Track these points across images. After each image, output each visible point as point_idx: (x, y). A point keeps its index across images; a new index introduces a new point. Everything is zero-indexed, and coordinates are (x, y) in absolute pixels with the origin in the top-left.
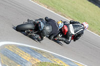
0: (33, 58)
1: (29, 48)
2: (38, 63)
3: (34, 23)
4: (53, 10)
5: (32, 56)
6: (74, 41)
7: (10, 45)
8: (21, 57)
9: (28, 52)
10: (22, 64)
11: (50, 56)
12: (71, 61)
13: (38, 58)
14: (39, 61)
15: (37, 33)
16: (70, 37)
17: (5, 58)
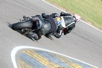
0: (52, 63)
1: (47, 52)
3: (31, 20)
5: (50, 61)
6: (65, 34)
7: (28, 49)
8: (38, 62)
9: (46, 57)
11: (69, 61)
13: (56, 63)
14: (57, 66)
15: (34, 32)
16: (61, 31)
17: (23, 63)
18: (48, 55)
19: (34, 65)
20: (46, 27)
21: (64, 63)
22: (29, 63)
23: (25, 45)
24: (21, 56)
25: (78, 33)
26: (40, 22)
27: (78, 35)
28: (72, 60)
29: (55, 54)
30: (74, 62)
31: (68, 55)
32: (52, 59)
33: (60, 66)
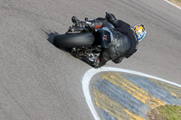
0: (154, 99)
2: (161, 107)
5: (151, 94)
7: (112, 72)
8: (131, 95)
10: (132, 107)
13: (162, 99)
14: (164, 104)
17: (103, 96)
21: (175, 98)
32: (154, 90)
33: (169, 104)
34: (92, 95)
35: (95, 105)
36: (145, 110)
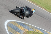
2: (27, 31)
4: (35, 4)
5: (24, 28)
8: (18, 28)
9: (22, 25)
10: (19, 31)
11: (33, 28)
12: (44, 30)
13: (27, 29)
14: (28, 30)
17: (11, 28)
18: (23, 25)
19: (16, 29)
20: (27, 13)
21: (31, 29)
22: (14, 28)
23: (11, 19)
24: (9, 25)
25: (38, 14)
26: (24, 10)
27: (38, 15)
28: (35, 27)
29: (26, 24)
30: (36, 28)
31: (33, 25)
32: (25, 27)
33: (29, 30)
34: (7, 28)
35: (8, 31)
36: (22, 32)
